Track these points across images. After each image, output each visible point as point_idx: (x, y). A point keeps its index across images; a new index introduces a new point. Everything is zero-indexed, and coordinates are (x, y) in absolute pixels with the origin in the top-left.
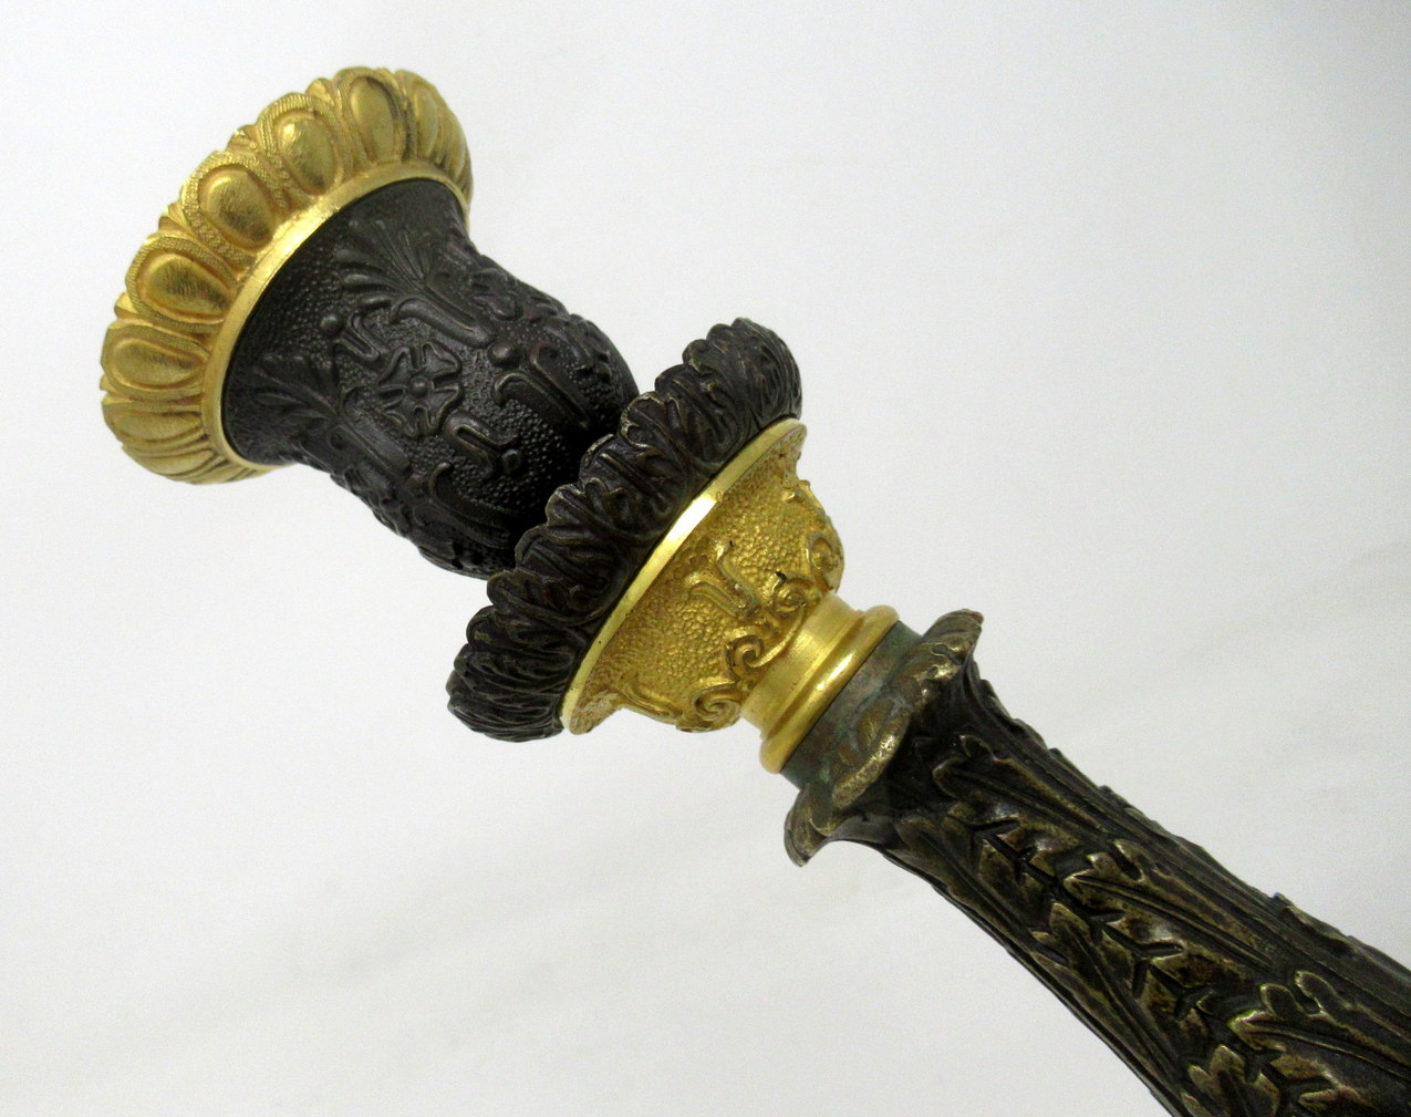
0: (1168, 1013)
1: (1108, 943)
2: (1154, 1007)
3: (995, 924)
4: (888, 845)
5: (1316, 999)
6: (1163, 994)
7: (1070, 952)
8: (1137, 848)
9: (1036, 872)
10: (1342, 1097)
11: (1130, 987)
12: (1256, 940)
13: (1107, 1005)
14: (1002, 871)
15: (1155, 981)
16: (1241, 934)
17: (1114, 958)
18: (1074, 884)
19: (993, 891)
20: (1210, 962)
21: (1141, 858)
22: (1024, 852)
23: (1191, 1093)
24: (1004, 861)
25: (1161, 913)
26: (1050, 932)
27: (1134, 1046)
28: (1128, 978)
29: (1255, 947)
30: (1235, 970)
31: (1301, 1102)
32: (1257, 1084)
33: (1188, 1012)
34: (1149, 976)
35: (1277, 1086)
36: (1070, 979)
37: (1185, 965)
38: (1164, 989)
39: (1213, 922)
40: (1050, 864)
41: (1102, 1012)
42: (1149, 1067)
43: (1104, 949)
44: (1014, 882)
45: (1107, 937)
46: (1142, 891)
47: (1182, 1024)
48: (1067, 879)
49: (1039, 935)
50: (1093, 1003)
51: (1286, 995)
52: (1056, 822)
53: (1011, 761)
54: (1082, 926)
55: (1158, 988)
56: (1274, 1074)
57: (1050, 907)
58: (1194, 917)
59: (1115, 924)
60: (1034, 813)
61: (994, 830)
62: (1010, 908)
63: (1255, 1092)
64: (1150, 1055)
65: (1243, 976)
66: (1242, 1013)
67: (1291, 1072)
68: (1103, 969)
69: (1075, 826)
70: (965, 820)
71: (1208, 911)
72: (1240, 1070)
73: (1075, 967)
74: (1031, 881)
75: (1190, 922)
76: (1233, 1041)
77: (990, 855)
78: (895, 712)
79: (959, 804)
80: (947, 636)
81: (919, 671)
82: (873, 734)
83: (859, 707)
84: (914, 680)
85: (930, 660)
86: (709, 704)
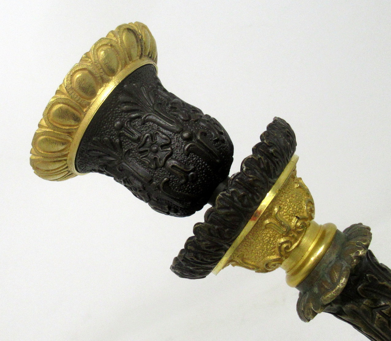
4: (338, 314)
14: (384, 323)
19: (380, 330)
24: (385, 320)
44: (388, 327)
53: (385, 283)
61: (380, 308)
62: (386, 336)
70: (370, 306)
77: (379, 318)
78: (343, 268)
79: (367, 300)
80: (360, 238)
81: (352, 253)
82: (337, 277)
83: (328, 265)
84: (351, 256)
85: (356, 248)
86: (271, 265)
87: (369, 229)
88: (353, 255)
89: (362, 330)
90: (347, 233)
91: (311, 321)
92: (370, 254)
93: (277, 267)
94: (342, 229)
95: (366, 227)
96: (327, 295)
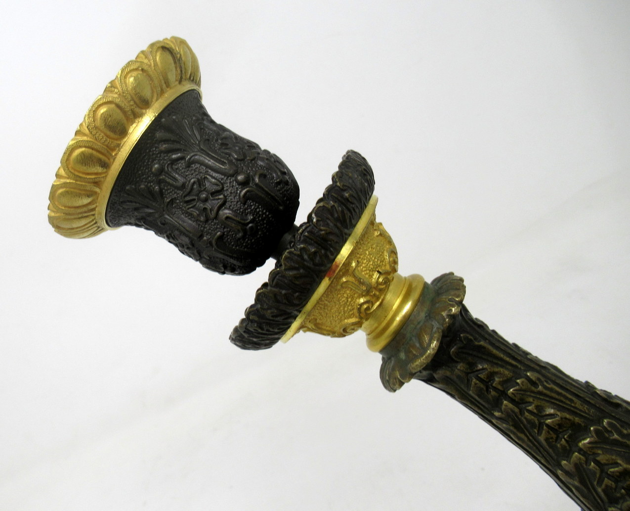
0: (553, 442)
1: (527, 416)
2: (547, 440)
3: (476, 409)
4: (430, 380)
5: (613, 431)
6: (551, 434)
7: (510, 419)
8: (537, 375)
9: (495, 389)
10: (625, 469)
11: (536, 431)
12: (587, 408)
13: (526, 439)
14: (481, 389)
15: (547, 429)
16: (581, 407)
17: (529, 421)
18: (512, 393)
19: (477, 398)
20: (569, 420)
21: (539, 379)
22: (490, 381)
23: (562, 470)
24: (482, 386)
25: (548, 401)
26: (502, 413)
27: (537, 454)
28: (535, 428)
29: (587, 411)
30: (580, 422)
31: (609, 472)
32: (591, 467)
33: (561, 440)
34: (545, 427)
35: (599, 467)
36: (509, 430)
37: (560, 423)
38: (551, 432)
39: (569, 403)
40: (501, 386)
41: (524, 441)
42: (543, 461)
43: (525, 418)
44: (486, 393)
45: (527, 414)
46: (540, 393)
47: (559, 445)
48: (509, 392)
49: (497, 414)
50: (519, 438)
51: (601, 431)
52: (502, 367)
53: (482, 343)
54: (516, 410)
55: (548, 432)
56: (597, 463)
57: (502, 403)
58: (562, 401)
59: (530, 408)
60: (493, 364)
61: (477, 373)
62: (484, 403)
63: (590, 470)
64: (543, 456)
65: (583, 425)
66: (584, 440)
67: (604, 461)
68: (524, 425)
69: (509, 367)
70: (465, 370)
71: (567, 398)
72: (583, 462)
73: (512, 425)
74: (493, 393)
75: (561, 404)
76: (580, 451)
77: (476, 384)
78: (435, 329)
79: (461, 364)
80: (452, 293)
81: (444, 311)
82: (427, 341)
83: (416, 326)
84: (442, 315)
85: (448, 305)
86: (349, 329)
87: (462, 280)
88: (444, 314)
89: (456, 397)
90: (436, 285)
91: (397, 391)
92: (464, 310)
93: (357, 330)
94: (429, 280)
95: (458, 278)
96: (415, 362)
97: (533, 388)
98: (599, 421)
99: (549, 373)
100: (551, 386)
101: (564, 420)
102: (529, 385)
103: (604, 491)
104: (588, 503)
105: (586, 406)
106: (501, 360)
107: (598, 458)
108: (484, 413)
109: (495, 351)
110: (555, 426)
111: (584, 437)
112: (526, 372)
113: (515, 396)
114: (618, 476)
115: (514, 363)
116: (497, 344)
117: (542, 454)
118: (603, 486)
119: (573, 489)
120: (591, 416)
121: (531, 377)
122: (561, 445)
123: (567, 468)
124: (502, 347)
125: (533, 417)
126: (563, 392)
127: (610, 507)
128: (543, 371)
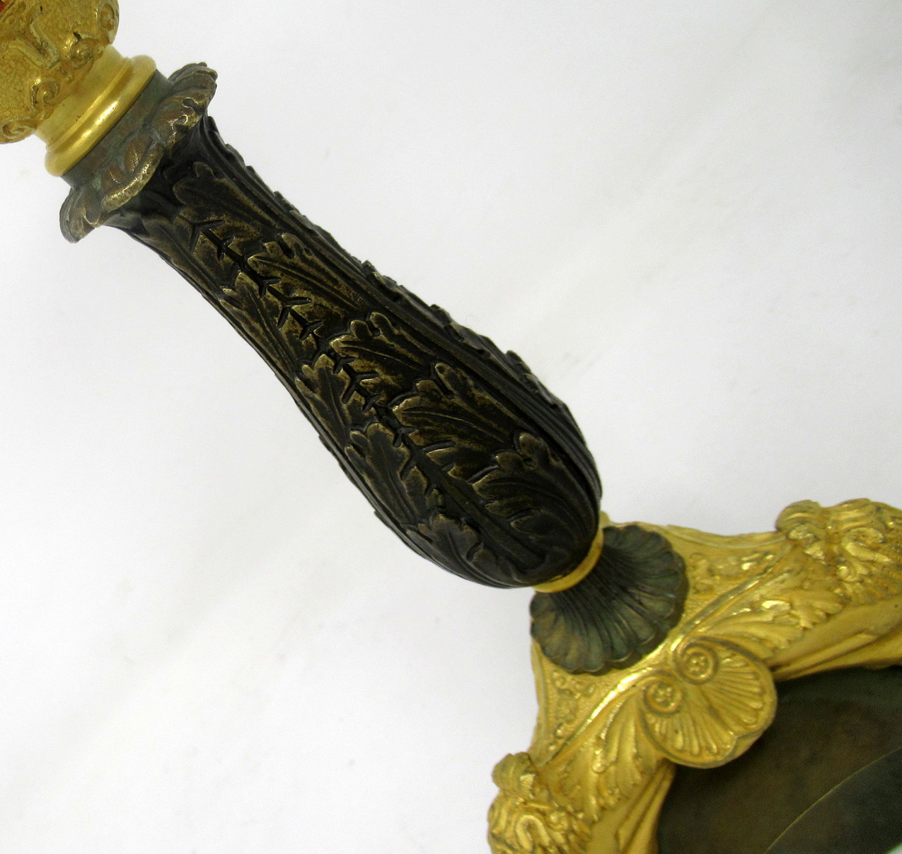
0: (297, 336)
1: (269, 296)
2: (289, 333)
3: (199, 282)
4: (136, 231)
5: (380, 329)
6: (296, 326)
7: (245, 302)
8: (295, 239)
9: (231, 253)
10: (383, 381)
11: (277, 321)
12: (353, 294)
13: (261, 331)
14: (210, 252)
15: (292, 318)
16: (346, 291)
17: (270, 305)
18: (254, 262)
19: (202, 263)
20: (325, 308)
21: (297, 246)
22: (225, 240)
23: (300, 379)
24: (212, 246)
25: (301, 279)
26: (234, 289)
27: (272, 353)
28: (277, 316)
29: (352, 299)
30: (339, 313)
31: (361, 384)
32: (339, 374)
33: (308, 336)
34: (289, 316)
35: (350, 376)
36: (242, 317)
37: (311, 310)
38: (296, 323)
39: (331, 284)
40: (240, 249)
41: (258, 334)
42: (279, 364)
43: (265, 299)
44: (216, 258)
45: (268, 293)
46: (294, 267)
47: (303, 342)
48: (249, 259)
49: (227, 290)
50: (253, 329)
51: (365, 326)
52: (248, 221)
53: (226, 180)
54: (255, 287)
55: (293, 323)
56: (349, 370)
57: (237, 275)
58: (320, 281)
59: (275, 286)
60: (235, 215)
61: (207, 225)
62: (212, 274)
63: (337, 379)
64: (280, 358)
65: (342, 316)
66: (338, 337)
67: (359, 368)
68: (262, 311)
69: (260, 224)
70: (190, 219)
71: (330, 277)
72: (331, 367)
73: (245, 310)
74: (227, 259)
75: (318, 284)
76: (330, 353)
77: (203, 242)
78: (153, 146)
79: (187, 209)
80: (193, 91)
81: (173, 118)
82: (137, 162)
83: (125, 139)
84: (169, 124)
86: (13, 129)
87: (213, 75)
88: (172, 123)
89: (172, 260)
91: (81, 241)
93: (28, 134)
96: (113, 194)
97: (285, 258)
98: (365, 315)
99: (315, 239)
100: (312, 257)
101: (318, 307)
102: (281, 253)
103: (349, 408)
104: (327, 424)
105: (353, 292)
106: (249, 210)
107: (351, 364)
108: (209, 288)
109: (243, 197)
110: (304, 315)
111: (339, 334)
112: (281, 234)
113: (257, 266)
114: (371, 389)
115: (267, 217)
116: (249, 187)
117: (278, 353)
118: (350, 402)
119: (312, 406)
120: (357, 306)
121: (286, 241)
122: (307, 342)
123: (308, 375)
124: (256, 192)
125: (276, 300)
126: (327, 269)
127: (353, 430)
128: (307, 236)
